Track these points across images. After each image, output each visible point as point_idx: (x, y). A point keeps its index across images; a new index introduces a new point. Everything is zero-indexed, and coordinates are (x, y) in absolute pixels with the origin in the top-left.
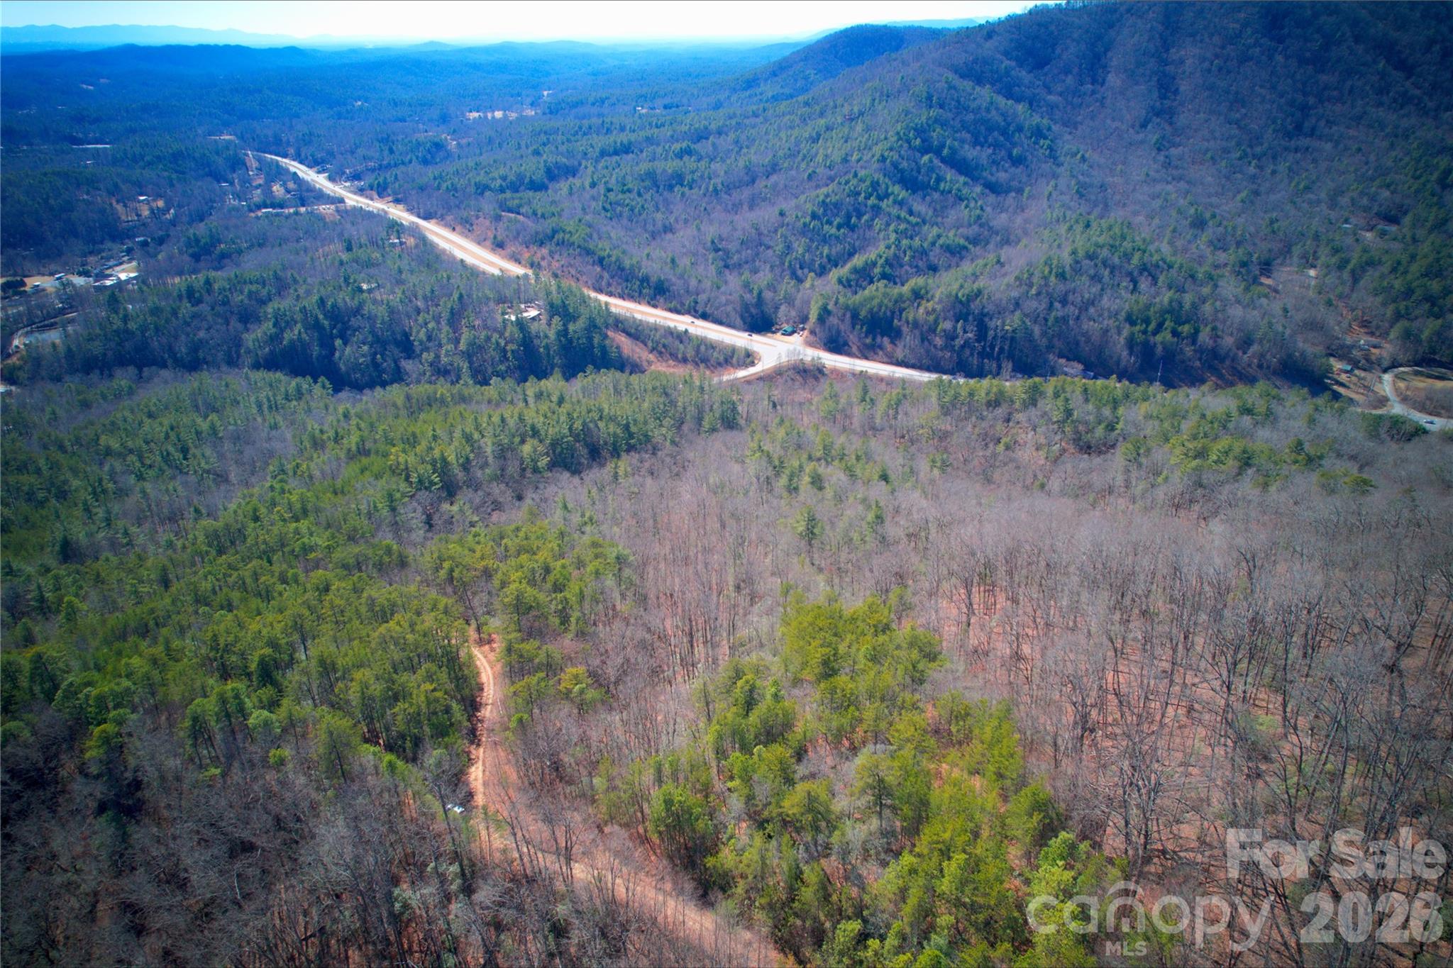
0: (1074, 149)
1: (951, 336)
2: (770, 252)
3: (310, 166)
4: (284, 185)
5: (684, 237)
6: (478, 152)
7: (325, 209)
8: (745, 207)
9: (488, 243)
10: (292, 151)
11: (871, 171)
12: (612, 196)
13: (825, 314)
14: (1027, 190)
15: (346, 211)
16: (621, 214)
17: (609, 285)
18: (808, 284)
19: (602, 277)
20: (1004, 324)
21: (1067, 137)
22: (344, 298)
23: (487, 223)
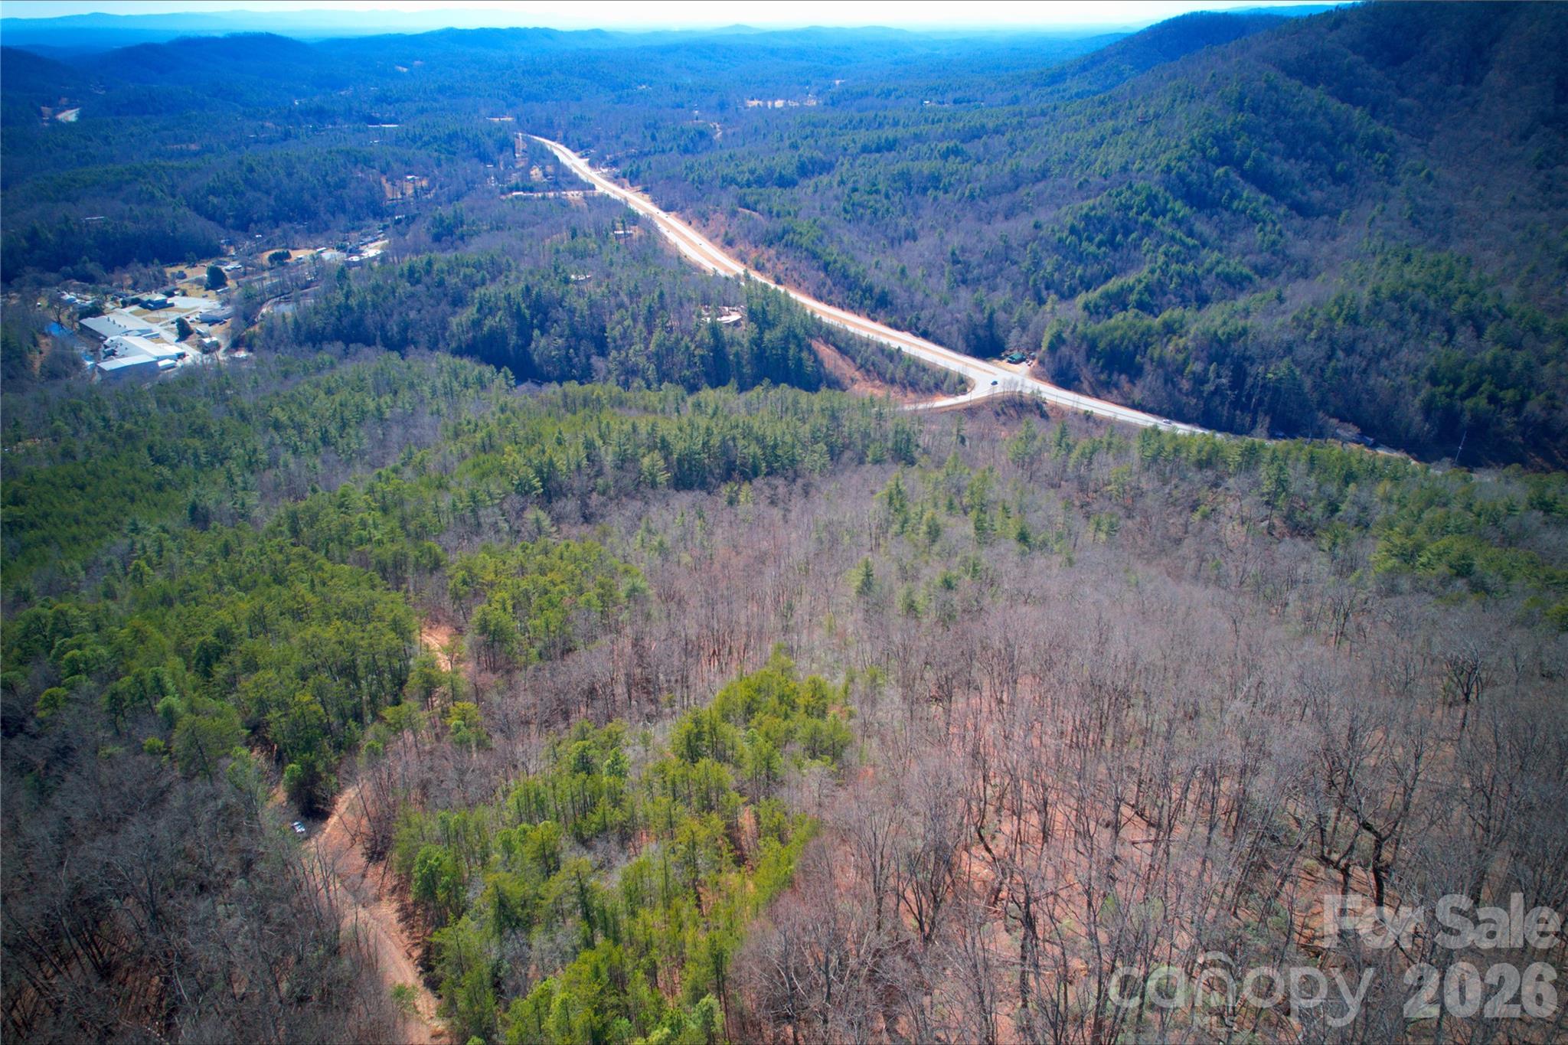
0: (1419, 165)
1: (1200, 380)
2: (1015, 268)
3: (574, 151)
4: (543, 168)
5: (925, 245)
6: (741, 142)
7: (573, 195)
8: (1000, 217)
9: (719, 240)
10: (561, 134)
11: (1150, 182)
12: (856, 197)
13: (1058, 341)
14: (1345, 213)
15: (593, 198)
16: (862, 217)
17: (830, 293)
18: (1048, 307)
19: (824, 284)
20: (1266, 371)
21: (1415, 150)
22: (549, 288)
23: (723, 218)
